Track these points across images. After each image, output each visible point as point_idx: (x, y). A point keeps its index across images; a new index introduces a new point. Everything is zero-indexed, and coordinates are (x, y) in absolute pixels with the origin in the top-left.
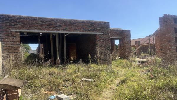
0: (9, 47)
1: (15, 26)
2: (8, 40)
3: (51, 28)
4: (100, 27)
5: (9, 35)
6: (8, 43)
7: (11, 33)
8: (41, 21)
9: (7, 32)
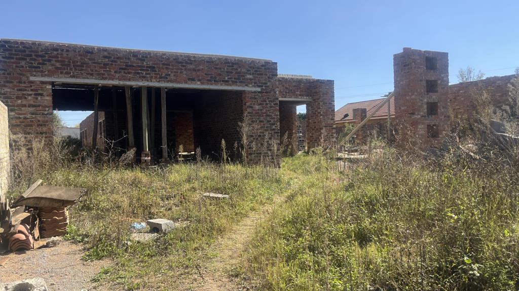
0: (25, 118)
1: (40, 68)
2: (24, 102)
3: (129, 73)
4: (253, 74)
5: (26, 90)
6: (23, 108)
7: (31, 86)
8: (105, 57)
9: (20, 82)
